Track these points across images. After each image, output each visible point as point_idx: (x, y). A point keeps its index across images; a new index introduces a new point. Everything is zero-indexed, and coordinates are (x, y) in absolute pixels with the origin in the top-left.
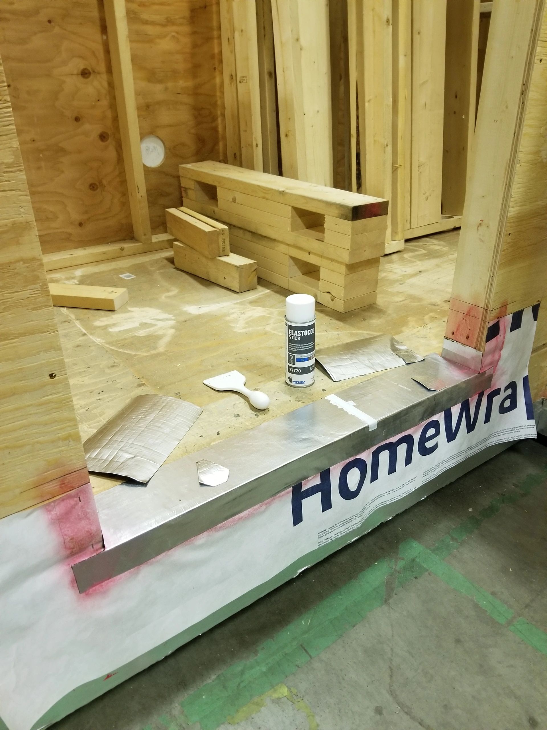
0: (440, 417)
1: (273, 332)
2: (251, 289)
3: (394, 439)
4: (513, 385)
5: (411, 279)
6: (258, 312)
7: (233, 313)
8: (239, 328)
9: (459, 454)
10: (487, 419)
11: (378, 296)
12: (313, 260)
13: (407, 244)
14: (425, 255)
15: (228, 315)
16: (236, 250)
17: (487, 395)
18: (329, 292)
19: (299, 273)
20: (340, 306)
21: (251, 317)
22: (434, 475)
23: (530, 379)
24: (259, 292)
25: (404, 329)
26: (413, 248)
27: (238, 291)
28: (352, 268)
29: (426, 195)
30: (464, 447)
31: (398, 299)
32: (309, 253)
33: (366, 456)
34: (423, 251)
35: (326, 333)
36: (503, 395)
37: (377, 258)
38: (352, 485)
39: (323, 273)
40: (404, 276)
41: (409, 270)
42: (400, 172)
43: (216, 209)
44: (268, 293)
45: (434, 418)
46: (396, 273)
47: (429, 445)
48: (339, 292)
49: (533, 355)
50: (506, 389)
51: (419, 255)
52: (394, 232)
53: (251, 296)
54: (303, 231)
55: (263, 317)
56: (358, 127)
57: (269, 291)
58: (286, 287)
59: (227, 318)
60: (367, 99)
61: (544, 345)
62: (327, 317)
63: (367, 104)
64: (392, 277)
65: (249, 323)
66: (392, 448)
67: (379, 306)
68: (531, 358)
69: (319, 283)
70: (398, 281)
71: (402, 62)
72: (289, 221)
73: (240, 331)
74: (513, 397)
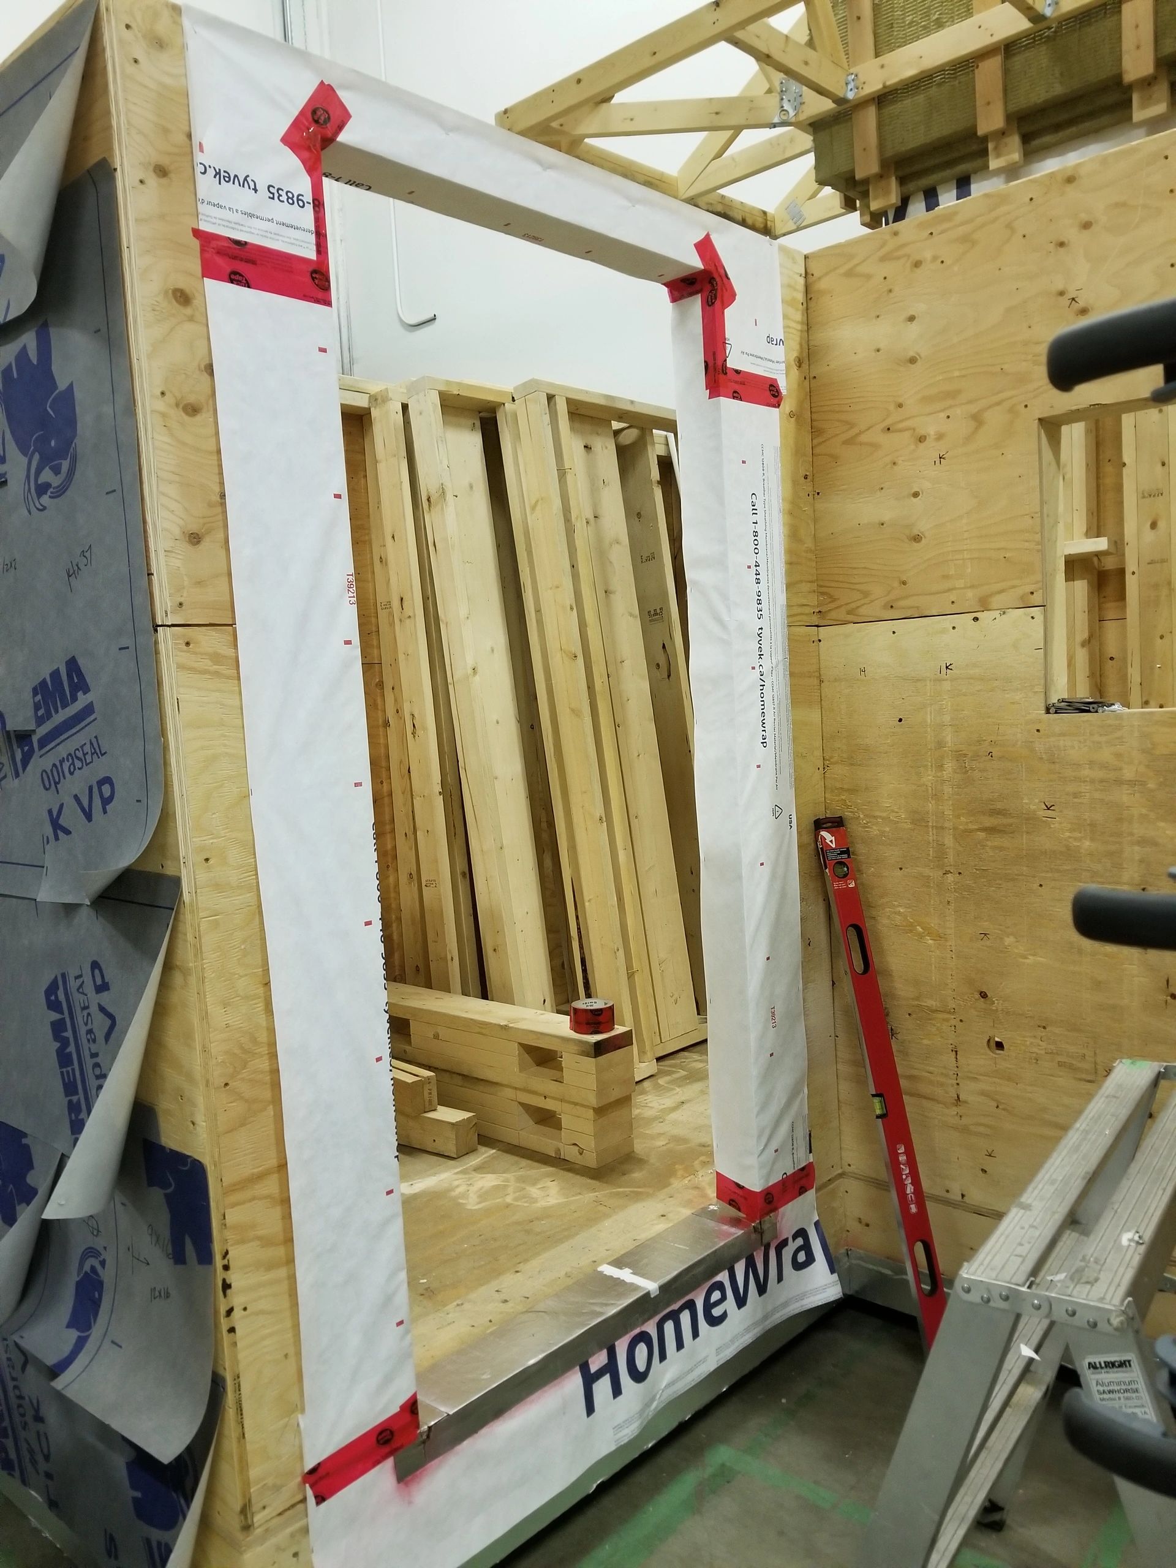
0: (723, 1277)
1: (516, 1203)
2: (472, 1151)
3: (675, 1306)
4: (802, 1233)
5: (671, 1115)
6: (489, 1181)
7: (458, 1186)
8: (472, 1203)
9: (756, 1324)
10: (780, 1279)
11: (635, 1141)
12: (550, 1105)
13: (660, 1064)
14: (685, 1078)
15: (453, 1189)
16: (447, 1101)
17: (776, 1248)
18: (575, 1144)
19: (531, 1123)
20: (591, 1160)
21: (483, 1187)
22: (729, 1353)
23: (822, 1224)
24: (483, 1154)
25: (672, 1180)
26: (669, 1069)
27: (455, 1156)
28: (600, 1111)
29: (674, 998)
30: (759, 1315)
31: (660, 1142)
32: (545, 1097)
33: (651, 1328)
34: (683, 1073)
35: (581, 1196)
36: (792, 1247)
37: (627, 1096)
38: (641, 1366)
39: (565, 1121)
40: (662, 1110)
41: (668, 1102)
42: (637, 978)
43: (407, 1048)
44: (493, 1154)
45: (718, 1278)
46: (652, 1108)
47: (717, 1312)
48: (589, 1143)
49: (818, 1194)
50: (795, 1237)
51: (678, 1079)
52: (642, 1052)
53: (474, 1160)
54: (532, 1069)
55: (497, 1187)
56: (579, 929)
57: (494, 1151)
58: (515, 1142)
59: (453, 1194)
60: (586, 898)
61: (829, 1180)
62: (578, 1177)
63: (587, 904)
64: (648, 1113)
65: (483, 1195)
66: (674, 1316)
67: (637, 1154)
68: (817, 1198)
69: (561, 1134)
70: (655, 1118)
71: (623, 857)
72: (516, 1060)
73: (476, 1207)
74: (807, 1247)
